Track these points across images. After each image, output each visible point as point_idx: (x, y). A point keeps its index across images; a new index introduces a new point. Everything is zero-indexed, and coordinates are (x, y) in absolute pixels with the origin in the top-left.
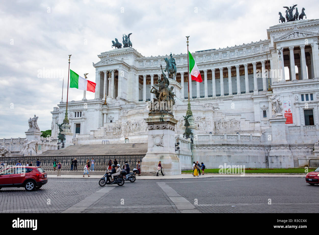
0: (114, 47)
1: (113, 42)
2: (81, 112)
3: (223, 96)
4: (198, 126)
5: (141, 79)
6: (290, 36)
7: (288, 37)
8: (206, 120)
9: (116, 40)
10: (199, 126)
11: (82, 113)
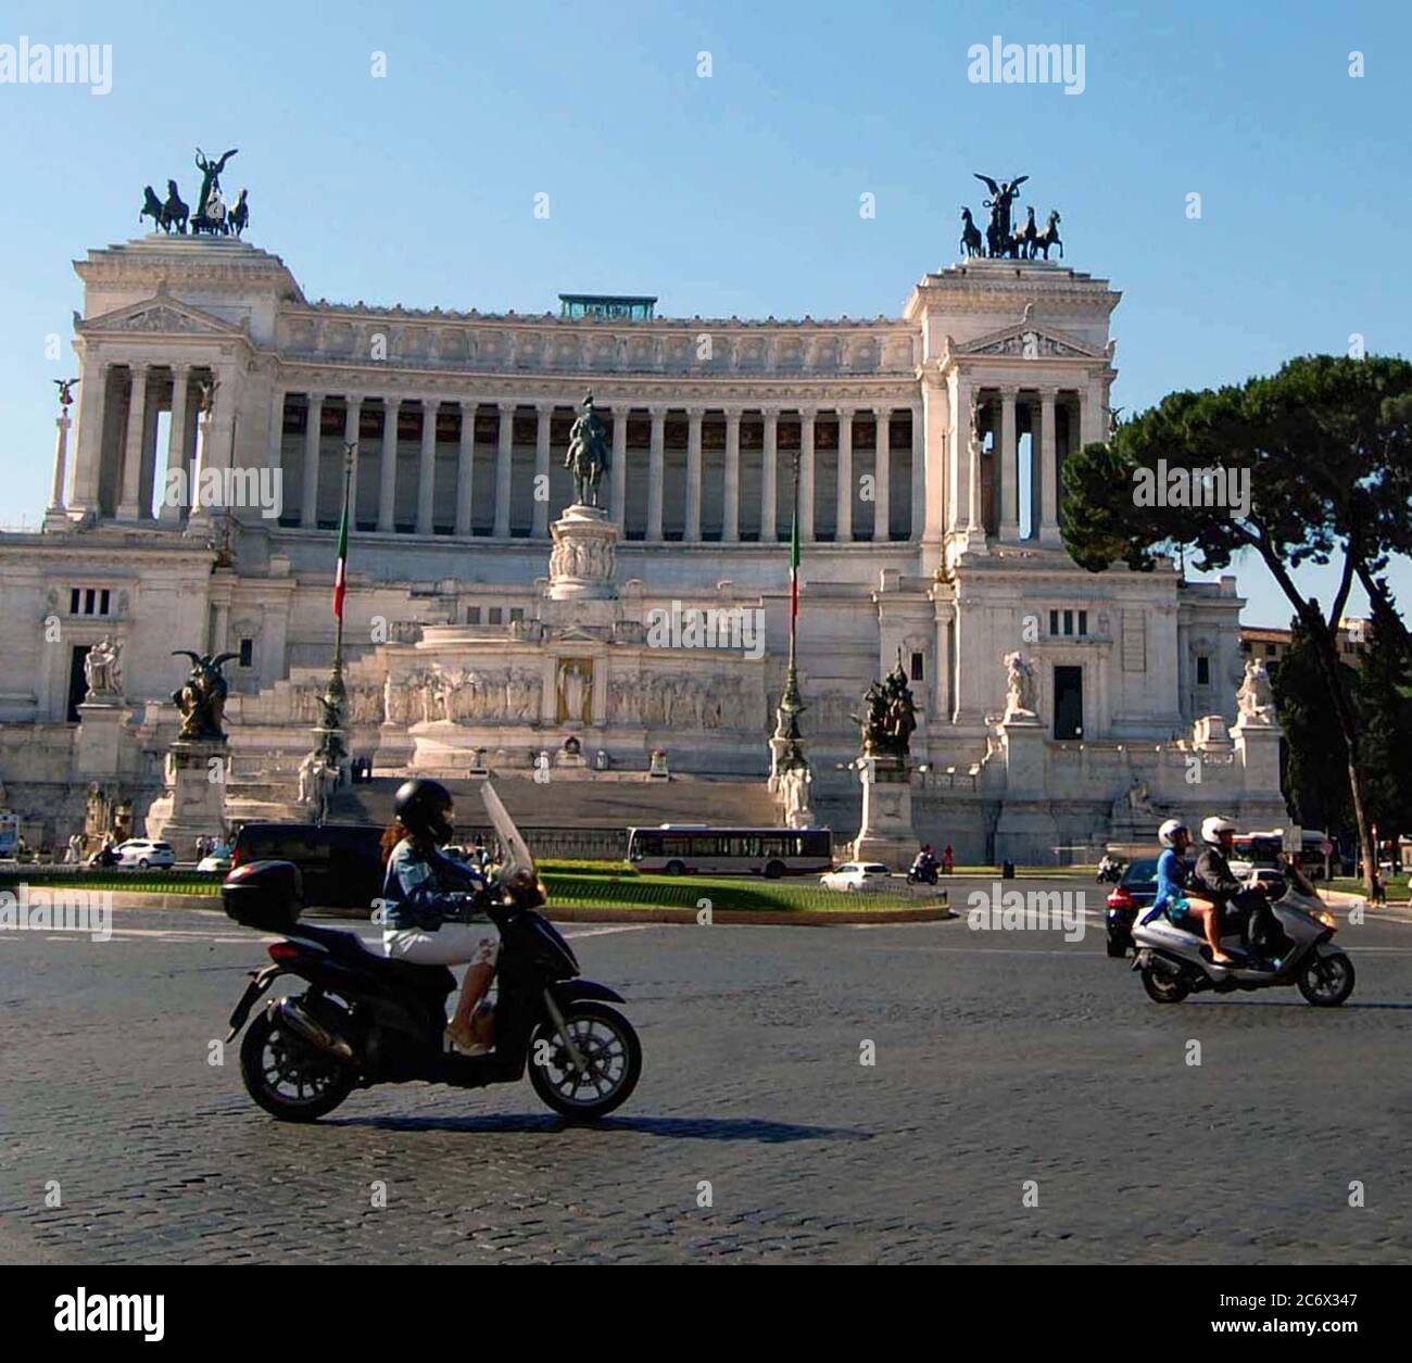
0: (150, 219)
1: (149, 192)
2: (105, 594)
3: (698, 544)
4: (719, 712)
5: (295, 410)
6: (1010, 343)
7: (1001, 347)
8: (743, 689)
9: (173, 186)
10: (722, 714)
11: (113, 599)
